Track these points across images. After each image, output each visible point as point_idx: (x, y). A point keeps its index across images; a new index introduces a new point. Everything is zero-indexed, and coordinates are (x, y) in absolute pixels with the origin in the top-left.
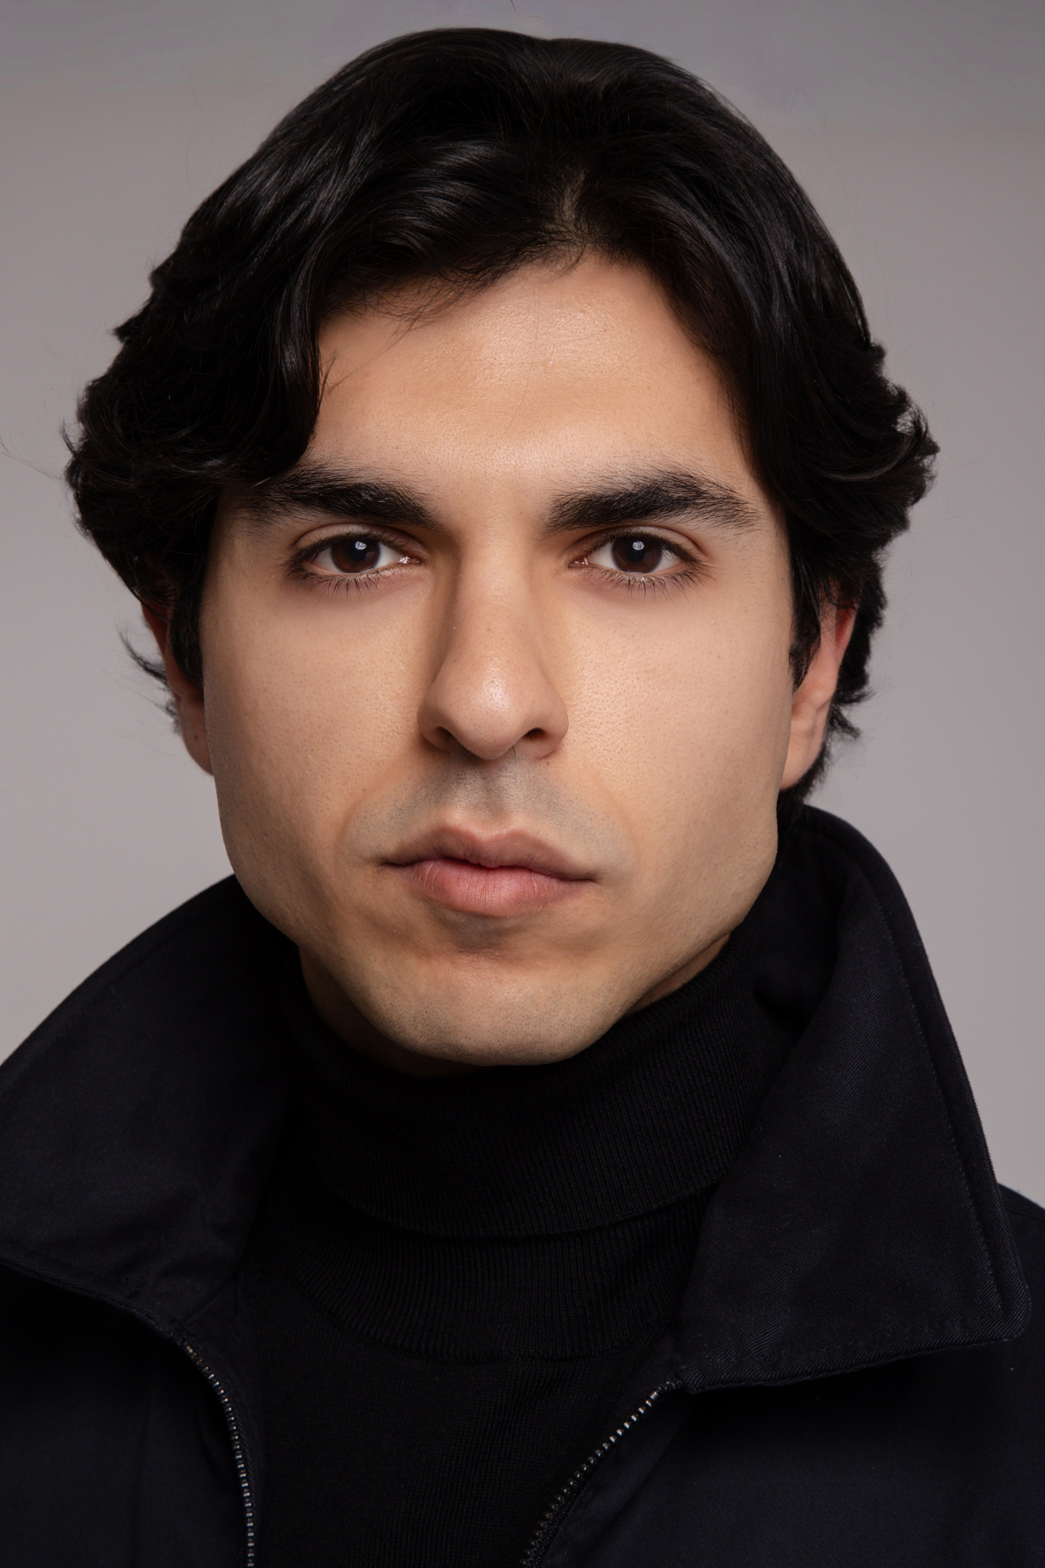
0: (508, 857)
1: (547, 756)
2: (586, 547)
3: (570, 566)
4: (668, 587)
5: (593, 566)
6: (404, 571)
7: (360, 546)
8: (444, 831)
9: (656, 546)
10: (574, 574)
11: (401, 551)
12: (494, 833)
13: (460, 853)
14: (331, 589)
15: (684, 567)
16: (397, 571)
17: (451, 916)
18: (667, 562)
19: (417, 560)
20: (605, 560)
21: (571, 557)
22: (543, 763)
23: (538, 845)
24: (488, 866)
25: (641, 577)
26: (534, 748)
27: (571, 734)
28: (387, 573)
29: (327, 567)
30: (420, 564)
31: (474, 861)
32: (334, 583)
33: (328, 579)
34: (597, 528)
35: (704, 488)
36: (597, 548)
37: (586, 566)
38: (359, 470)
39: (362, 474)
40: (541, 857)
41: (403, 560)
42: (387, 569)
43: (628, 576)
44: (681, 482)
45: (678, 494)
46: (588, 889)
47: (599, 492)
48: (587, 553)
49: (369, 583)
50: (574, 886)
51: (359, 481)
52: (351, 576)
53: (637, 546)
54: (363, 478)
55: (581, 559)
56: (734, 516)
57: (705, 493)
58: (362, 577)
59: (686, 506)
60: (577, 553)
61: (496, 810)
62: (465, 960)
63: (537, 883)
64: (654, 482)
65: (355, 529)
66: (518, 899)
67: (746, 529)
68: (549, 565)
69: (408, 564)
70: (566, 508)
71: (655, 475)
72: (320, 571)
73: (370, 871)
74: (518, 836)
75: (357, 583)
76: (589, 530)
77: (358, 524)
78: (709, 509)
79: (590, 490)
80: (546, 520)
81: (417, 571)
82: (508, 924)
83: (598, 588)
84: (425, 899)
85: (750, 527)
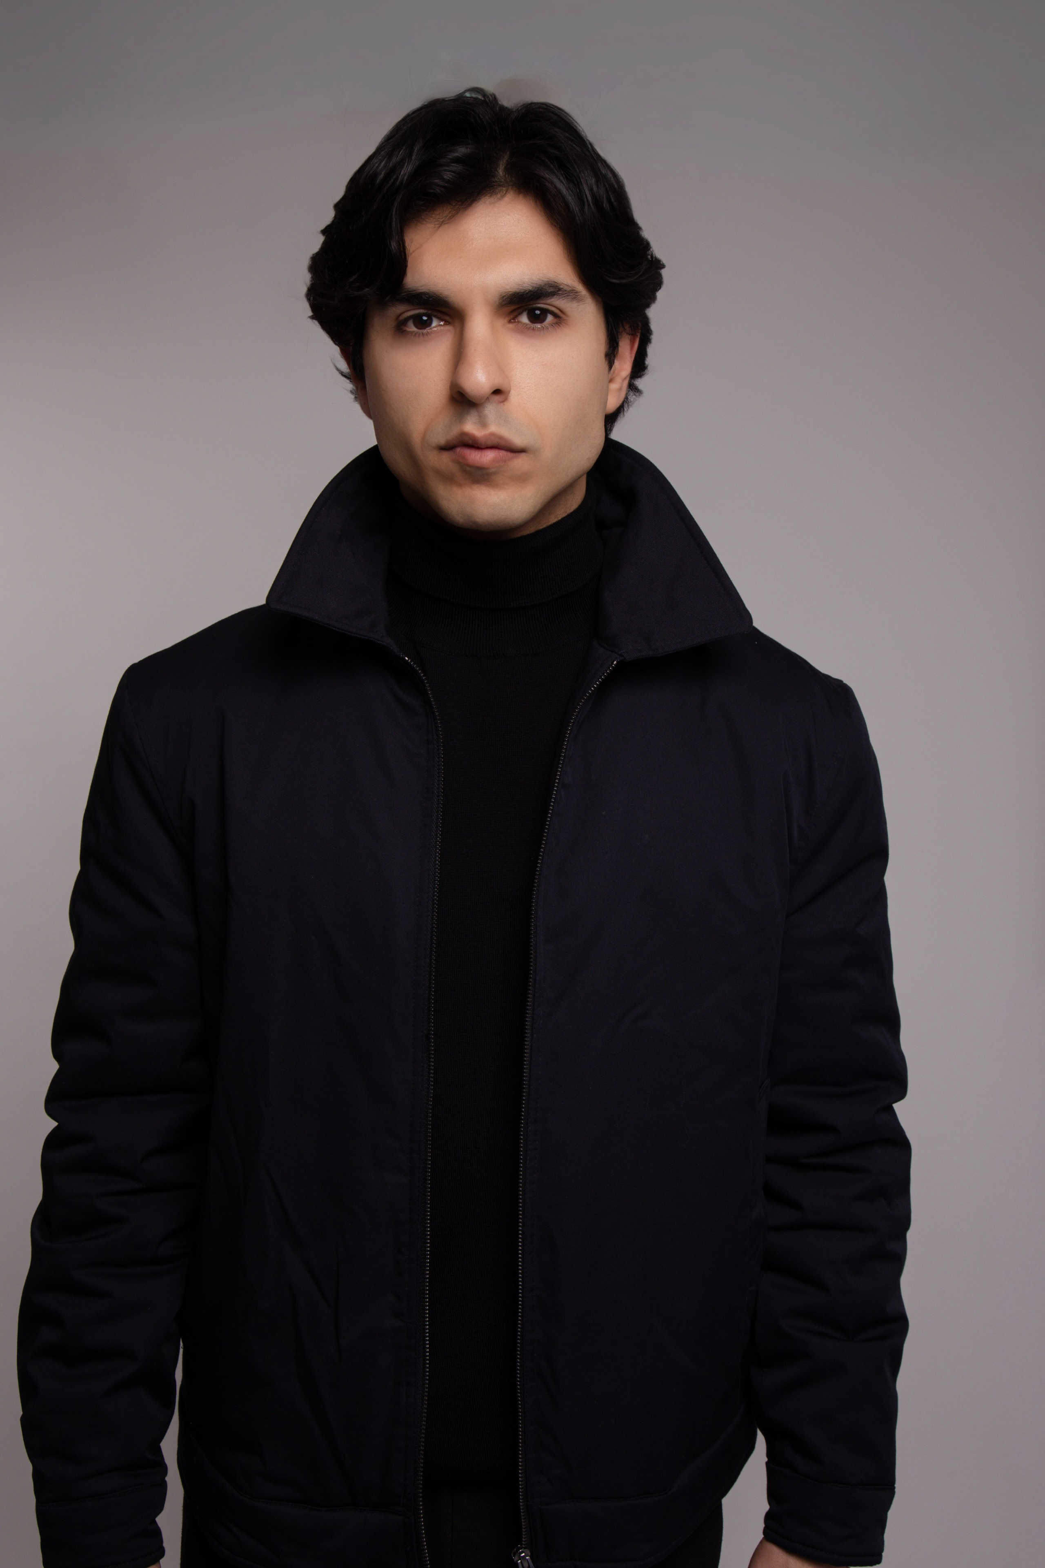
0: (489, 443)
1: (503, 401)
2: (515, 314)
3: (510, 322)
4: (550, 329)
5: (519, 322)
6: (442, 328)
7: (425, 318)
8: (464, 434)
9: (545, 312)
10: (511, 326)
11: (441, 319)
12: (483, 434)
13: (470, 442)
14: (413, 337)
15: (556, 320)
16: (439, 328)
17: (468, 469)
18: (550, 318)
19: (447, 323)
20: (524, 319)
21: (509, 318)
22: (502, 404)
23: (501, 437)
24: (482, 447)
25: (539, 326)
26: (497, 398)
27: (512, 392)
28: (435, 329)
29: (411, 327)
30: (448, 324)
31: (476, 446)
32: (414, 334)
33: (412, 333)
34: (519, 306)
35: (562, 287)
36: (520, 314)
37: (516, 322)
38: (421, 286)
39: (423, 288)
40: (502, 443)
41: (442, 323)
42: (434, 327)
43: (533, 325)
44: (552, 284)
45: (551, 290)
46: (523, 455)
47: (518, 291)
48: (516, 316)
49: (427, 334)
50: (517, 454)
51: (421, 291)
52: (420, 331)
53: (538, 312)
54: (423, 289)
55: (514, 319)
56: (575, 298)
57: (562, 288)
58: (425, 331)
59: (554, 295)
60: (512, 317)
61: (483, 424)
62: (475, 487)
63: (502, 453)
64: (541, 285)
65: (421, 311)
66: (494, 460)
67: (581, 303)
68: (501, 322)
69: (444, 325)
70: (505, 298)
71: (540, 283)
72: (408, 329)
73: (436, 452)
74: (493, 434)
75: (423, 334)
76: (515, 307)
77: (422, 309)
78: (564, 296)
79: (514, 290)
80: (497, 303)
81: (447, 328)
82: (491, 471)
83: (522, 330)
84: (458, 463)
85: (583, 303)
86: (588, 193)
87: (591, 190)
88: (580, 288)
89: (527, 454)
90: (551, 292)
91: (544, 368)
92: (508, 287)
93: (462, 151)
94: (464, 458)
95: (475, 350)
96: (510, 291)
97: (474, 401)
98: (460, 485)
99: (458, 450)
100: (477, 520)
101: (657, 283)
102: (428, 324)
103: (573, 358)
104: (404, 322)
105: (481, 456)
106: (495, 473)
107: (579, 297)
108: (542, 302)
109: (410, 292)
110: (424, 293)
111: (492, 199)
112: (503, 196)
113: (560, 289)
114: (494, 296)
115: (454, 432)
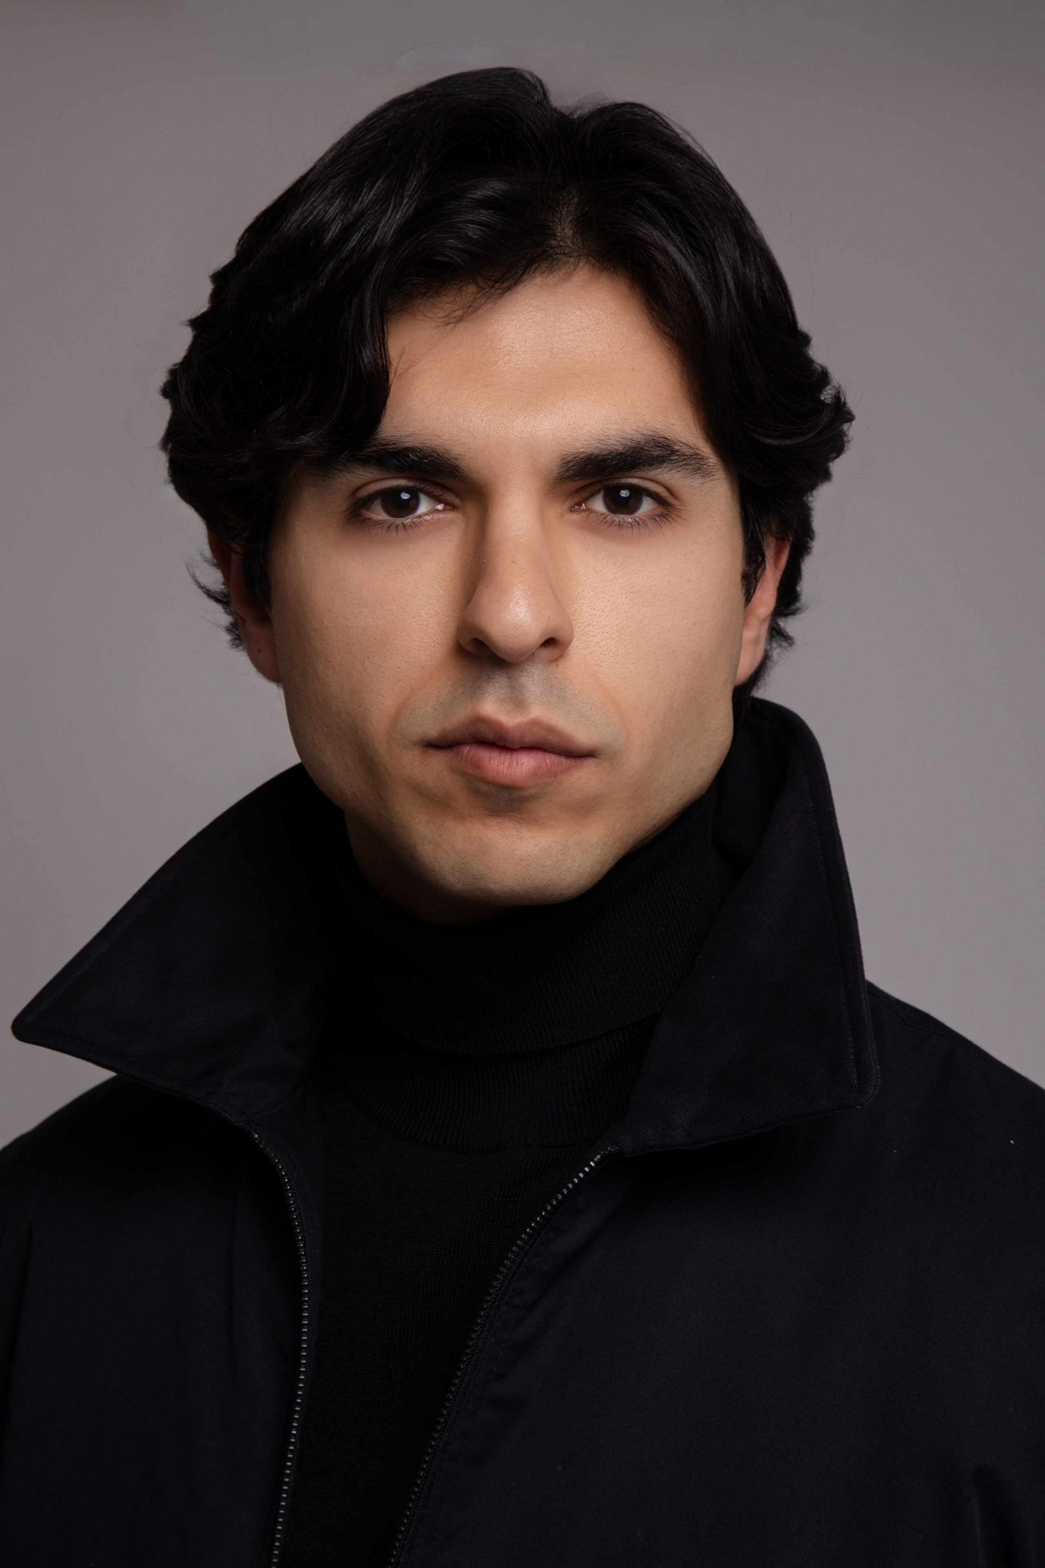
0: (528, 739)
1: (557, 659)
2: (585, 494)
3: (572, 510)
4: (649, 526)
5: (588, 510)
6: (441, 516)
7: (405, 496)
9: (638, 493)
10: (575, 517)
11: (437, 500)
12: (517, 721)
13: (491, 737)
14: (381, 530)
15: (660, 510)
16: (436, 515)
17: (484, 787)
18: (647, 506)
19: (450, 507)
20: (598, 505)
21: (573, 502)
22: (554, 666)
23: (551, 729)
24: (512, 746)
25: (629, 519)
26: (547, 653)
27: (575, 643)
28: (427, 518)
29: (378, 514)
30: (453, 510)
31: (501, 743)
32: (386, 526)
33: (381, 523)
34: (593, 480)
35: (677, 448)
36: (592, 495)
37: (584, 510)
38: (408, 436)
39: (410, 439)
40: (553, 739)
41: (440, 507)
42: (427, 514)
43: (618, 518)
44: (659, 442)
45: (657, 452)
46: (589, 763)
47: (596, 452)
48: (586, 500)
49: (414, 525)
50: (578, 761)
51: (407, 445)
52: (399, 521)
53: (624, 493)
54: (410, 442)
55: (580, 504)
56: (699, 469)
57: (677, 451)
58: (408, 520)
59: (663, 462)
60: (577, 499)
61: (518, 702)
62: (493, 822)
63: (549, 759)
64: (639, 443)
65: (402, 482)
66: (535, 773)
67: (708, 479)
68: (556, 509)
69: (444, 510)
70: (571, 464)
71: (639, 438)
72: (374, 516)
73: (417, 751)
74: (535, 723)
75: (404, 526)
76: (586, 482)
77: (405, 478)
78: (681, 464)
79: (589, 450)
80: (555, 475)
81: (451, 515)
82: (527, 793)
83: (595, 527)
84: (463, 774)
85: (712, 477)
86: (729, 276)
87: (735, 271)
88: (706, 450)
89: (597, 761)
90: (658, 456)
91: (635, 598)
92: (578, 445)
93: (493, 187)
94: (477, 766)
95: (513, 562)
96: (582, 453)
97: (506, 658)
98: (461, 817)
99: (466, 749)
100: (492, 886)
101: (837, 446)
102: (410, 507)
103: (689, 580)
104: (366, 502)
105: (510, 764)
106: (535, 797)
107: (705, 467)
108: (639, 474)
109: (385, 445)
110: (413, 450)
111: (550, 280)
112: (568, 276)
113: (673, 452)
114: (550, 460)
115: (459, 716)
